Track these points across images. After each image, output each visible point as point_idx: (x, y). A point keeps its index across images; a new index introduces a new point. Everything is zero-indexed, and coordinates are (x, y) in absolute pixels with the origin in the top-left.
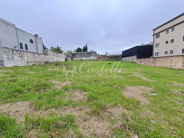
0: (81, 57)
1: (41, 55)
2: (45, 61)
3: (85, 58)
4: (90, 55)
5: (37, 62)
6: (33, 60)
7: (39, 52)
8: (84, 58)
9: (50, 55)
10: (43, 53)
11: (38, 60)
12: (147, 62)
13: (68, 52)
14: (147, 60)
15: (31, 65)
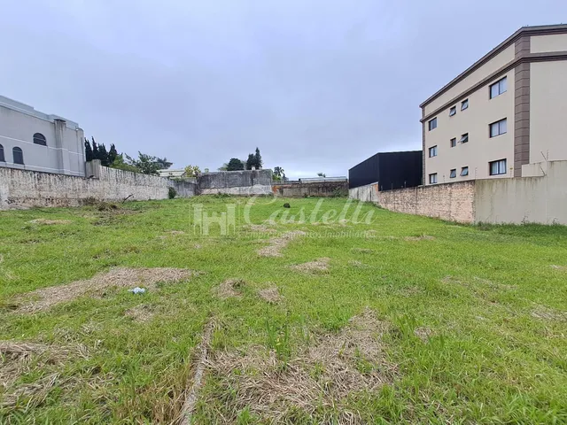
0: (226, 187)
1: (69, 180)
2: (83, 196)
3: (238, 188)
4: (252, 180)
5: (51, 200)
6: (34, 194)
7: (67, 172)
8: (234, 191)
9: (105, 179)
10: (82, 174)
11: (54, 195)
12: (400, 202)
13: (188, 172)
14: (399, 195)
15: (26, 206)
